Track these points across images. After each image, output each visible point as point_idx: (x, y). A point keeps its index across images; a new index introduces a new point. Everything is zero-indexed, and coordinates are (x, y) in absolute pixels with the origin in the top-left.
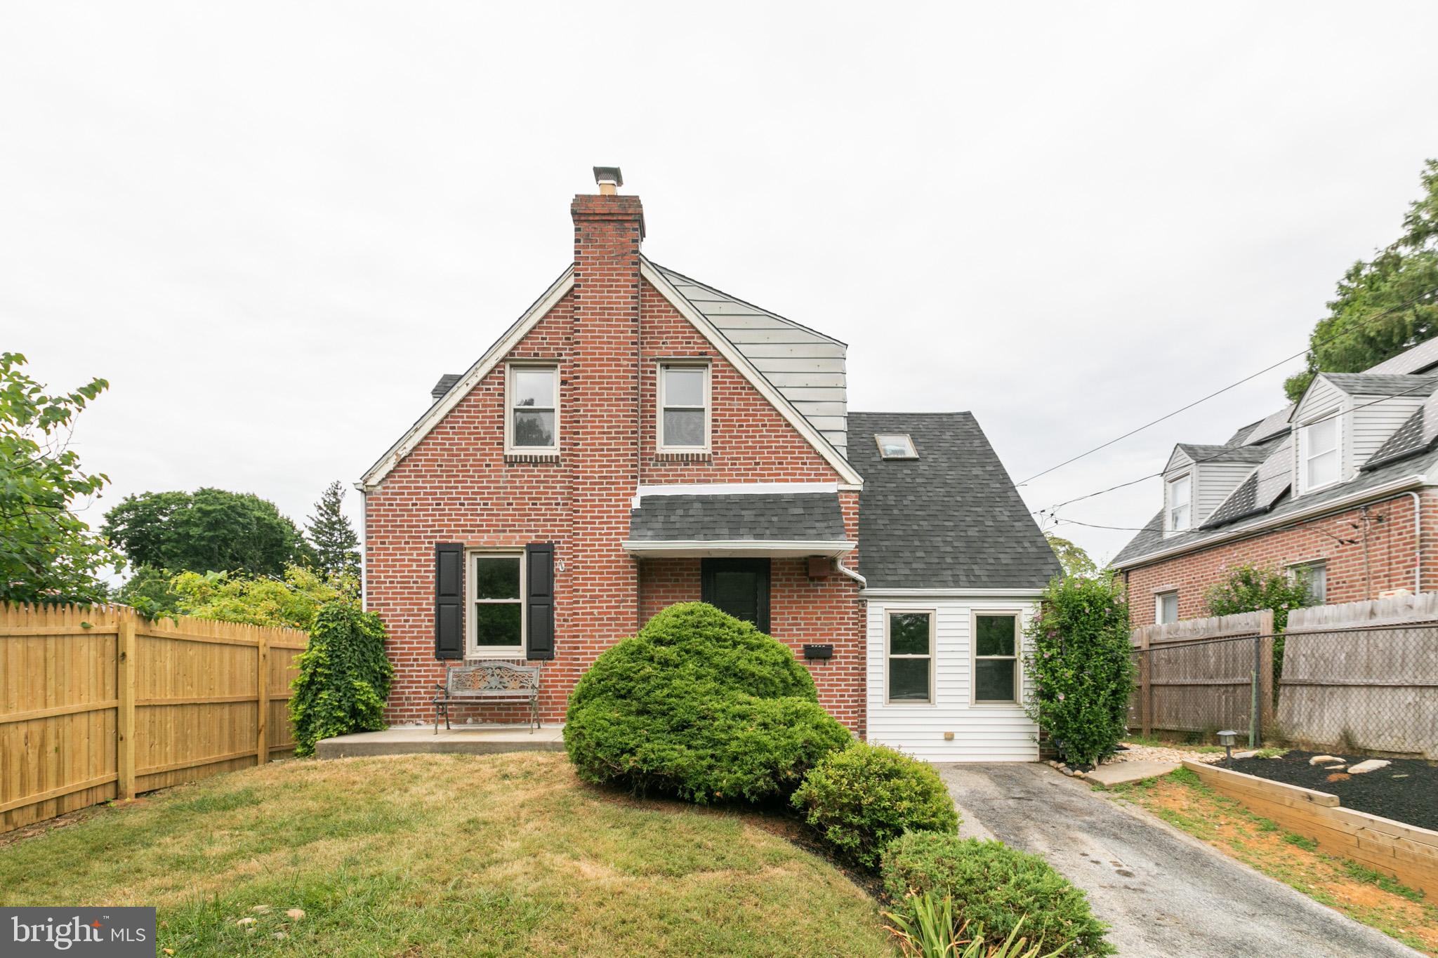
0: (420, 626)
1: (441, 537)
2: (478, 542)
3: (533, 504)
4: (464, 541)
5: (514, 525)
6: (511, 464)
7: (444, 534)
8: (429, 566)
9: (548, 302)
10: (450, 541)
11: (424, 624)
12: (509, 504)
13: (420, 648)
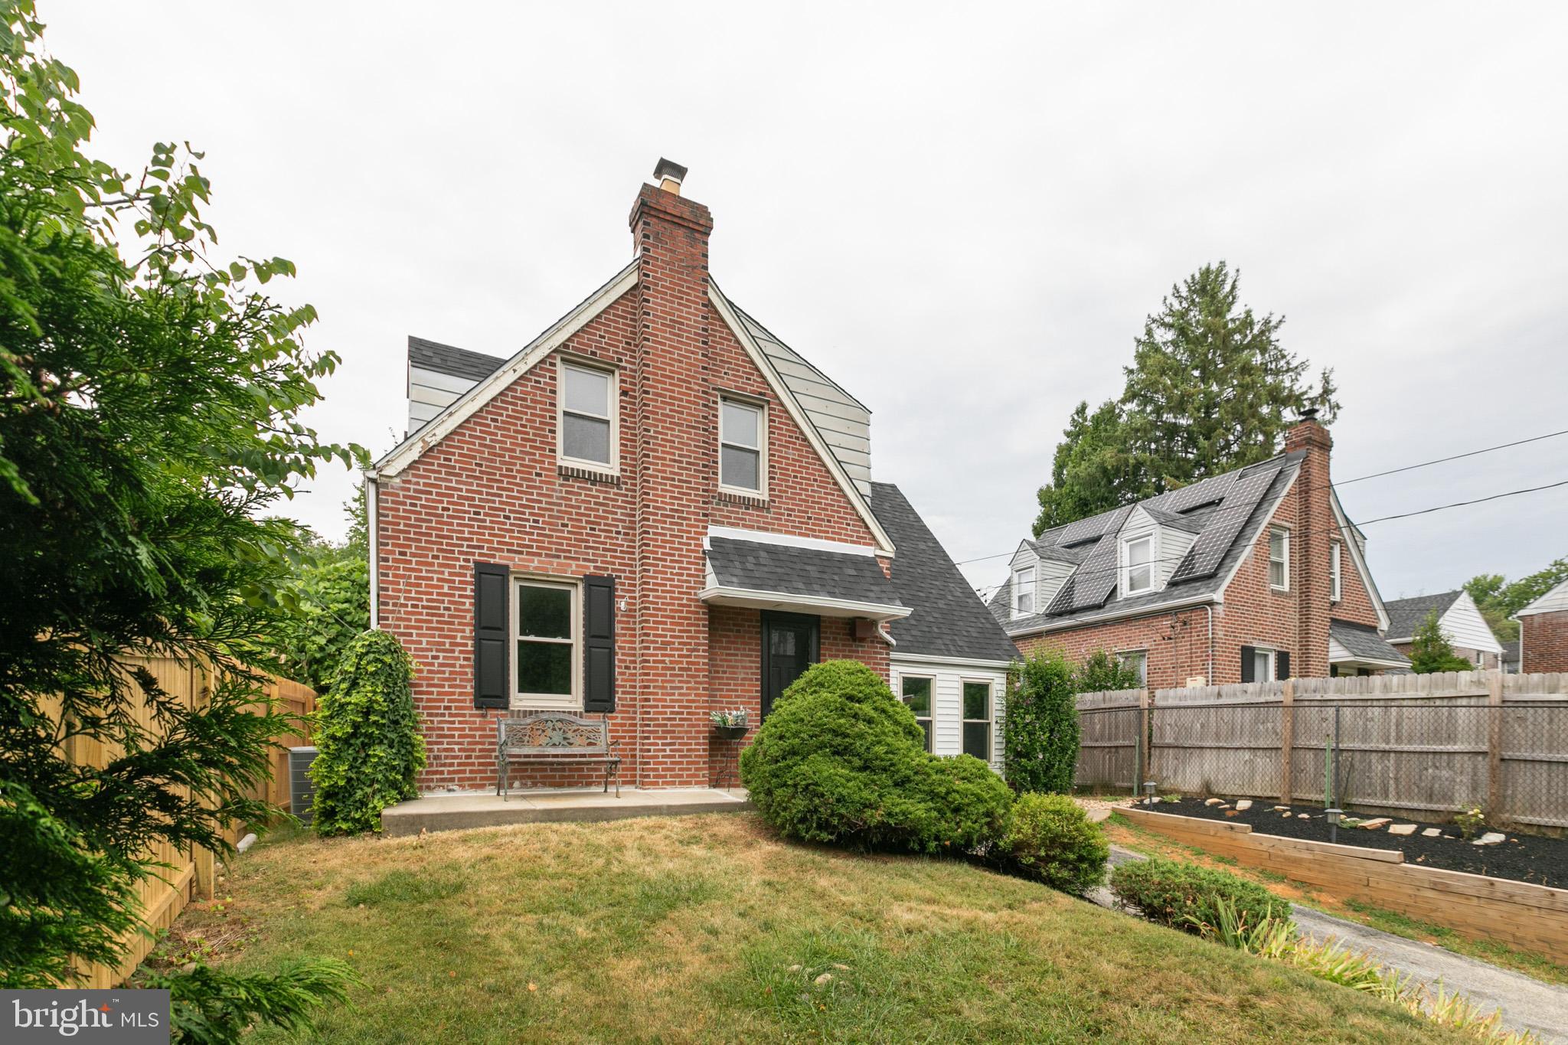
0: (453, 666)
1: (480, 555)
2: (528, 566)
3: (591, 529)
4: (510, 563)
5: (570, 552)
6: (566, 478)
7: (485, 551)
8: (465, 590)
9: (608, 295)
10: (492, 561)
11: (458, 663)
12: (563, 525)
13: (453, 693)
